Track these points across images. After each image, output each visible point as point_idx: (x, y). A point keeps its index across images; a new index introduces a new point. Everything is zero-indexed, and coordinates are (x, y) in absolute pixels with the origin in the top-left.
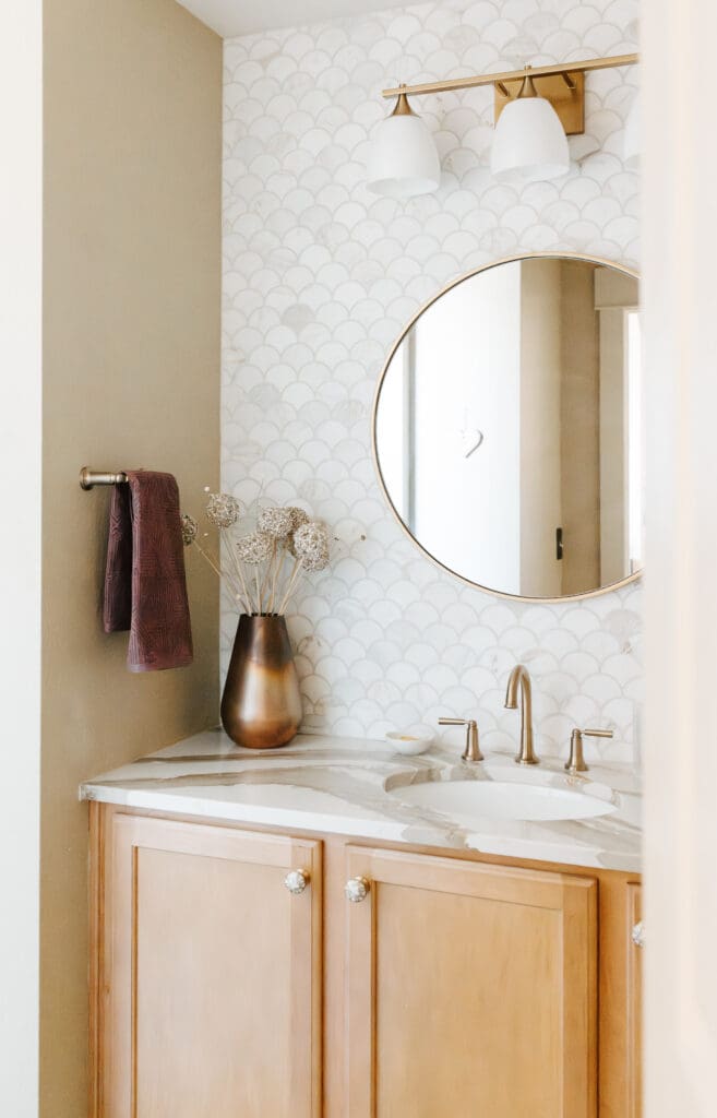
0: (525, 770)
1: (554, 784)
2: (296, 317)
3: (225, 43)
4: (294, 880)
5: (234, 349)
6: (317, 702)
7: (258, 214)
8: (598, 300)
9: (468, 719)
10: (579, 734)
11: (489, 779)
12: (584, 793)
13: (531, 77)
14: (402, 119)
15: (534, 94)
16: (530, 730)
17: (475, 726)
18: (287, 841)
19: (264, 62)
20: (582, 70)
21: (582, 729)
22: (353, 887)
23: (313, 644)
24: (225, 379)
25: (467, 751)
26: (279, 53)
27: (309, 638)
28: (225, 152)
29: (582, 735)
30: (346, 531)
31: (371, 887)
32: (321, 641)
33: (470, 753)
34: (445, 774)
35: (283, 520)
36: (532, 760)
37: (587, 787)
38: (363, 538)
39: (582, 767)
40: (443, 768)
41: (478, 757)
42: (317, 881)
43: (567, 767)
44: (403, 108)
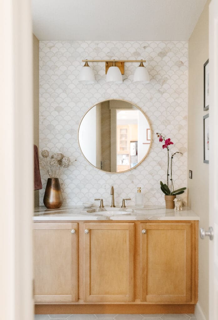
0: (113, 208)
1: (120, 210)
2: (59, 109)
3: (40, 42)
4: (73, 231)
5: (42, 116)
6: (64, 199)
7: (49, 84)
8: (110, 107)
9: (101, 198)
10: (124, 200)
11: (106, 211)
12: (126, 211)
13: (115, 62)
14: (86, 67)
15: (115, 66)
16: (114, 200)
17: (102, 200)
18: (70, 224)
19: (50, 48)
20: (124, 62)
21: (125, 199)
22: (86, 231)
23: (63, 185)
24: (40, 123)
25: (101, 205)
26: (53, 46)
27: (62, 184)
28: (40, 68)
29: (125, 200)
30: (72, 159)
31: (90, 231)
32: (65, 184)
33: (101, 206)
34: (97, 210)
35: (60, 156)
36: (114, 206)
37: (127, 210)
38: (76, 160)
39: (125, 207)
40: (97, 209)
41: (103, 207)
42: (77, 232)
43: (122, 207)
44: (86, 65)
